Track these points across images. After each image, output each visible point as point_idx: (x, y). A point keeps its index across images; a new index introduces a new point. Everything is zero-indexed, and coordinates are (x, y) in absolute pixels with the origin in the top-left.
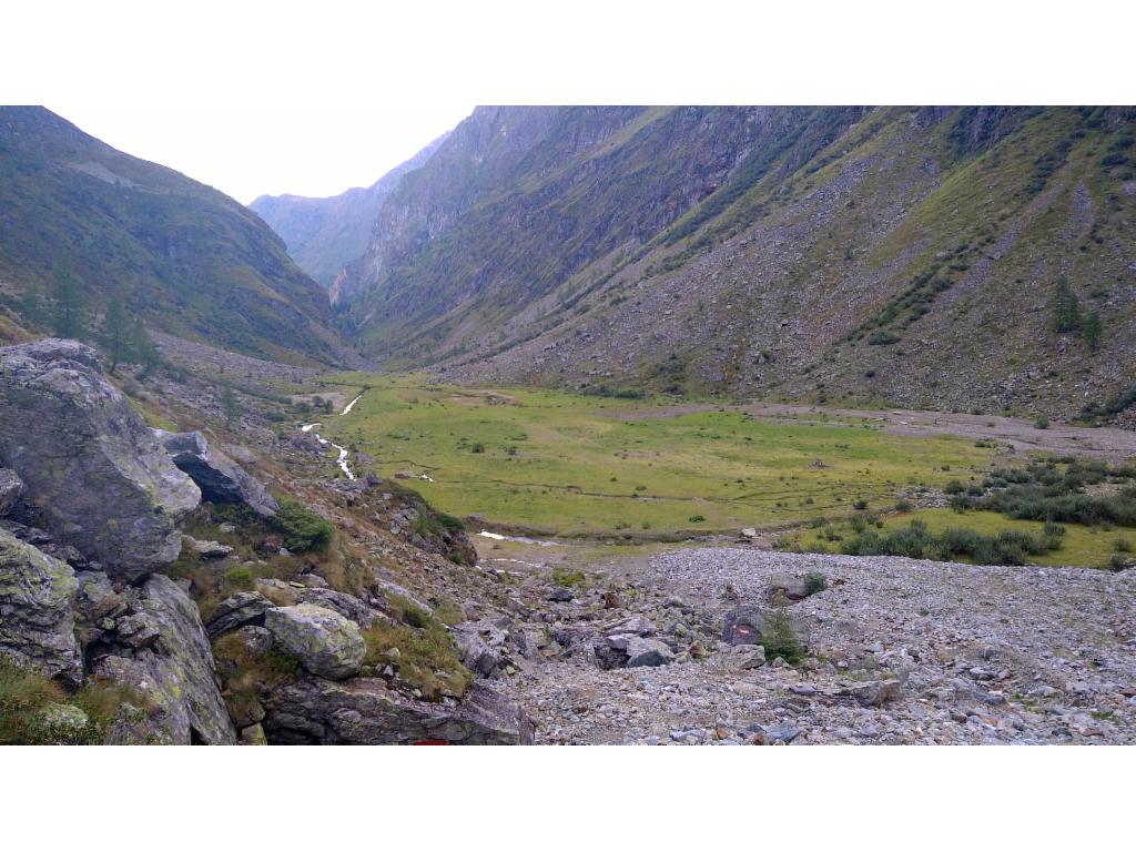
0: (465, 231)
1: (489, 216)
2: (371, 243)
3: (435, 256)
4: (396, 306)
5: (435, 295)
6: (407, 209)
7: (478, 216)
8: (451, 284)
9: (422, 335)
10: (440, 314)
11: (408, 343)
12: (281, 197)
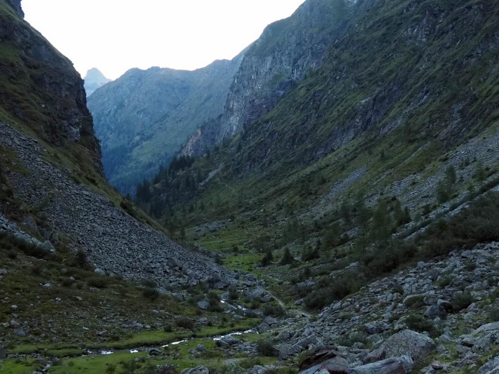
0: (345, 55)
1: (379, 33)
2: (228, 101)
3: (302, 92)
4: (249, 157)
5: (302, 141)
6: (269, 59)
7: (362, 35)
8: (326, 122)
9: (282, 191)
10: (308, 164)
11: (260, 203)
12: (149, 69)
